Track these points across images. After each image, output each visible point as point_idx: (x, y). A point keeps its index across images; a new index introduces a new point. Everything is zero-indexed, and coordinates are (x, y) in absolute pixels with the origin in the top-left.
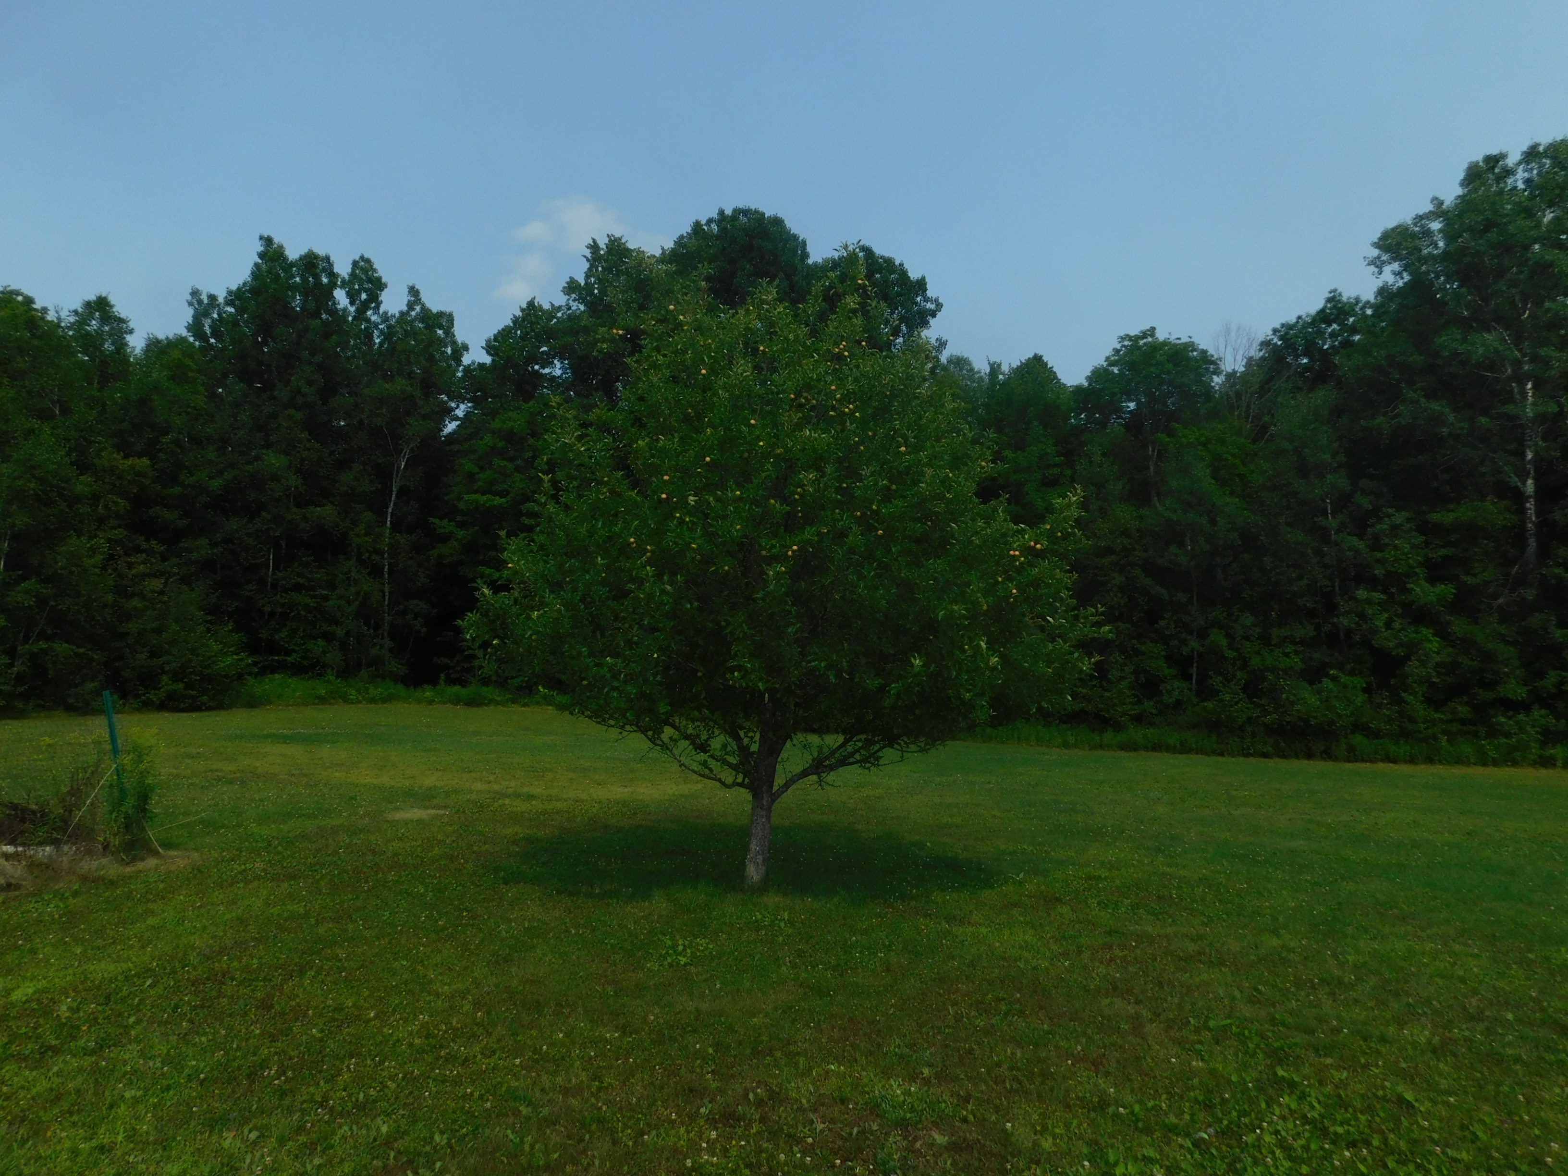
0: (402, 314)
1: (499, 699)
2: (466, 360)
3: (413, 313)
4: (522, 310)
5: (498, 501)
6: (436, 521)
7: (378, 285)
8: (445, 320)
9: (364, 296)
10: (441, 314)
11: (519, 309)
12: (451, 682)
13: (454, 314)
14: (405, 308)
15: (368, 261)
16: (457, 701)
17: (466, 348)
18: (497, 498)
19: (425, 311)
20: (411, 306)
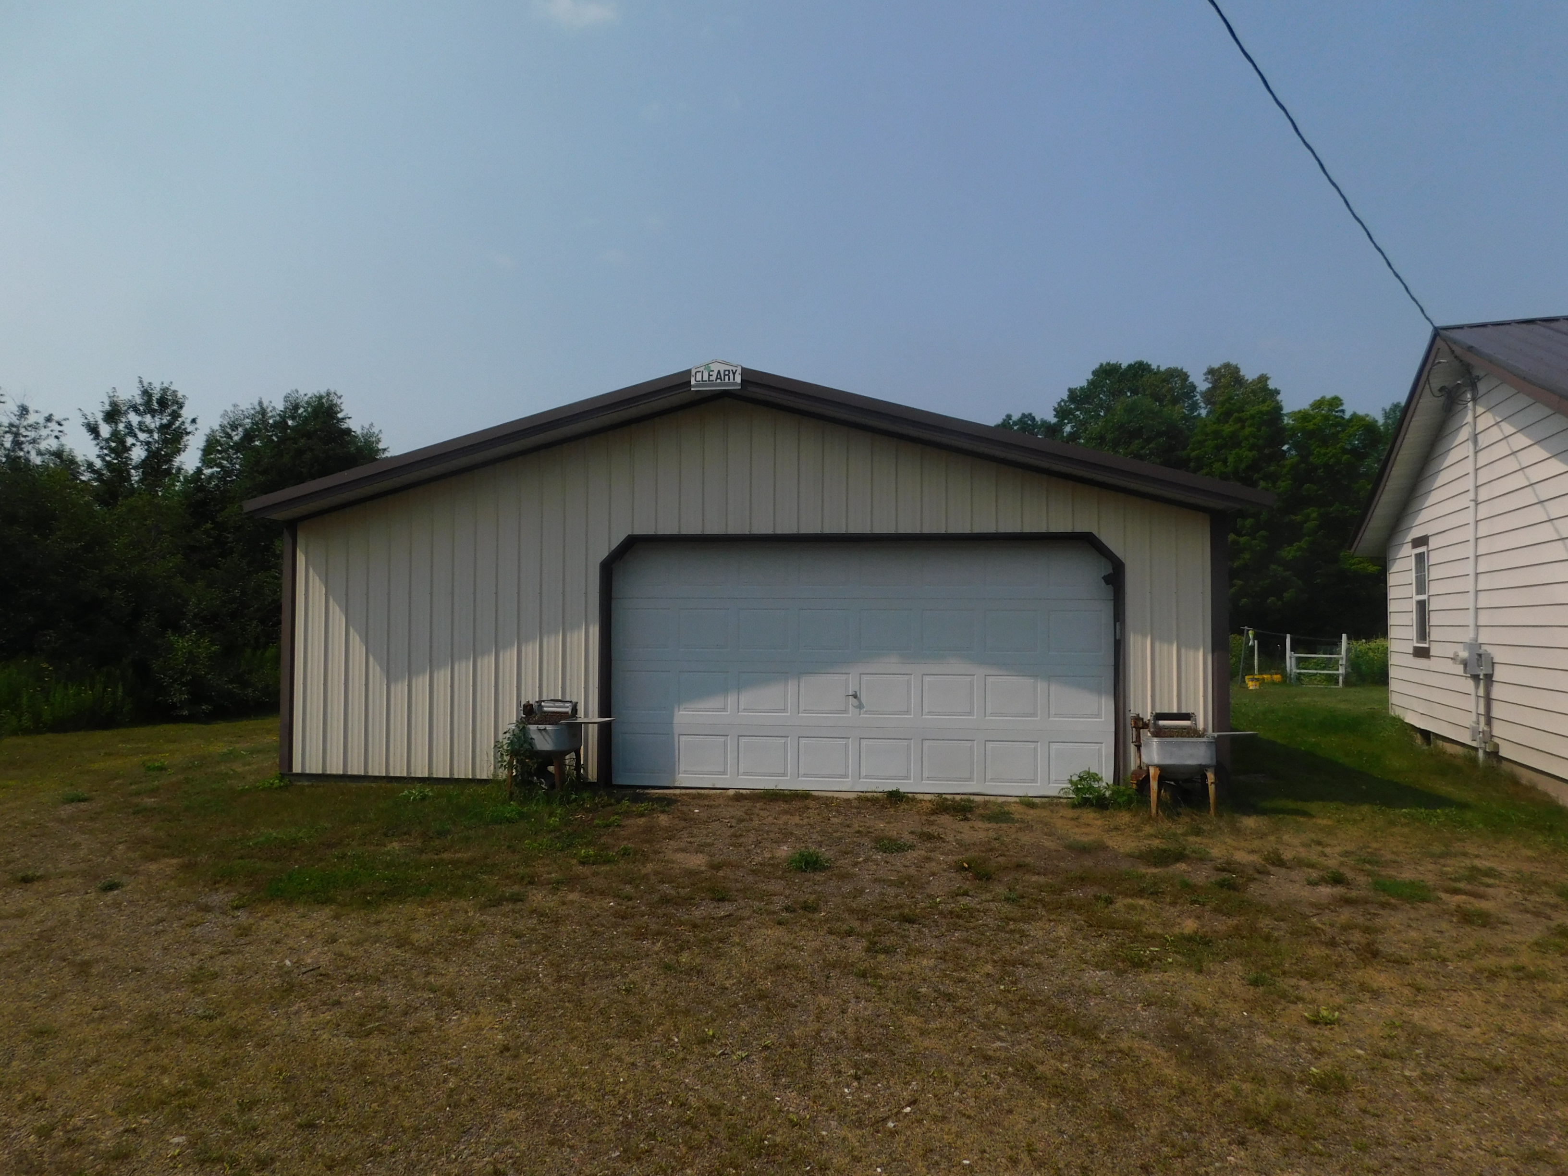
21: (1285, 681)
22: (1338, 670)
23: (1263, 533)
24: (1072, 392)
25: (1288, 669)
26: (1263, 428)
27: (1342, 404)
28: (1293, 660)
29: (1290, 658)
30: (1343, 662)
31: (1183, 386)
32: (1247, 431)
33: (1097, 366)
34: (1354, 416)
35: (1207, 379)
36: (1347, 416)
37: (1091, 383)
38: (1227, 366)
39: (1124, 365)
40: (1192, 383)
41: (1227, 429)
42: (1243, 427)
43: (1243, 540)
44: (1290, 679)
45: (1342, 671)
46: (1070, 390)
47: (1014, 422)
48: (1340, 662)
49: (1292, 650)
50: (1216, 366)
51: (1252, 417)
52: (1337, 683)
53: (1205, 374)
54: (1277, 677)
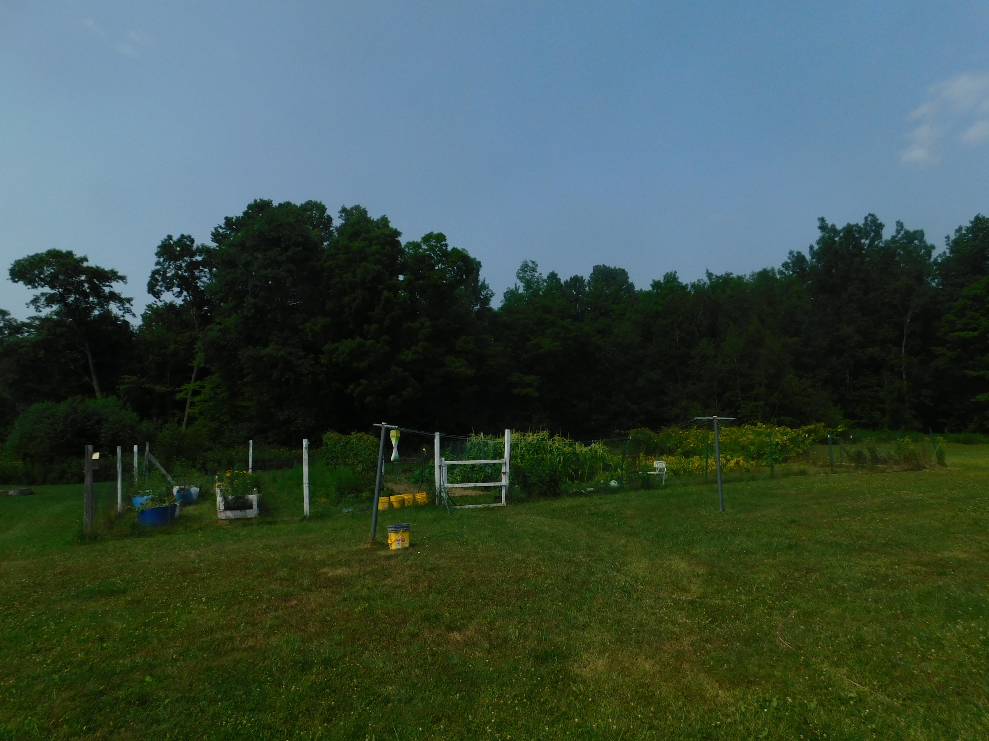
0: (893, 237)
1: (984, 440)
2: (935, 254)
3: (900, 236)
4: (972, 222)
5: (972, 334)
6: (934, 348)
7: (880, 226)
8: (919, 235)
9: (872, 234)
10: (916, 232)
11: (969, 223)
12: (952, 432)
13: (923, 230)
14: (895, 234)
15: (873, 215)
16: (958, 441)
17: (933, 247)
18: (971, 332)
19: (907, 232)
20: (898, 232)
21: (433, 502)
22: (500, 481)
23: (385, 337)
24: (228, 220)
25: (437, 485)
26: (387, 246)
27: (445, 240)
28: (444, 469)
29: (440, 467)
30: (506, 469)
31: (321, 217)
32: (374, 248)
33: (252, 202)
34: (454, 250)
35: (341, 216)
36: (449, 249)
37: (246, 213)
38: (357, 208)
39: (275, 204)
40: (329, 216)
41: (356, 245)
42: (370, 246)
43: (369, 342)
44: (441, 498)
45: (505, 481)
46: (227, 218)
47: (175, 242)
48: (503, 470)
49: (441, 455)
50: (348, 207)
51: (378, 238)
52: (498, 499)
53: (340, 212)
54: (421, 497)
